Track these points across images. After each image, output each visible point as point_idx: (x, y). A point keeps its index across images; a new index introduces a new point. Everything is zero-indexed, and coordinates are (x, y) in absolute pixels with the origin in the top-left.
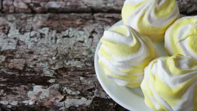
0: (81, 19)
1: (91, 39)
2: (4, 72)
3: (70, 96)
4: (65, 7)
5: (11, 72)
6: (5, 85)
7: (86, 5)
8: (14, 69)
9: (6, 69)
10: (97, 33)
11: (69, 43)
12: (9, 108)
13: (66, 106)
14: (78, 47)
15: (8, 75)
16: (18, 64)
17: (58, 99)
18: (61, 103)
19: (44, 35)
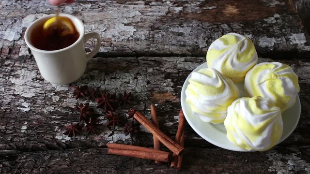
0: (127, 62)
1: (136, 80)
2: (58, 111)
3: (117, 131)
4: (113, 52)
5: (65, 110)
6: (60, 122)
7: (131, 49)
8: (67, 108)
9: (60, 108)
10: (141, 75)
11: (116, 84)
12: (63, 143)
13: (114, 140)
14: (124, 87)
15: (62, 113)
16: (70, 103)
17: (107, 134)
18: (109, 137)
19: (94, 77)
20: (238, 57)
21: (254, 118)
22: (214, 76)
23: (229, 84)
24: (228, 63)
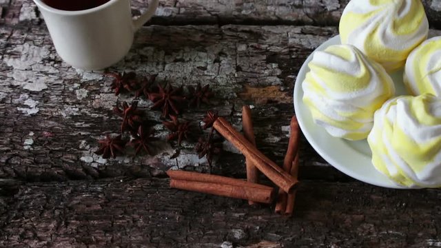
0: (203, 34)
1: (217, 64)
2: (86, 114)
3: (185, 150)
4: (178, 15)
5: (97, 113)
6: (88, 133)
7: (209, 12)
8: (100, 110)
9: (90, 110)
10: (226, 56)
11: (183, 71)
12: (94, 168)
13: (179, 165)
14: (197, 76)
15: (93, 118)
16: (106, 101)
17: (168, 154)
18: (172, 160)
19: (147, 57)
20: (395, 26)
21: (420, 130)
22: (353, 58)
23: (377, 73)
24: (377, 36)
